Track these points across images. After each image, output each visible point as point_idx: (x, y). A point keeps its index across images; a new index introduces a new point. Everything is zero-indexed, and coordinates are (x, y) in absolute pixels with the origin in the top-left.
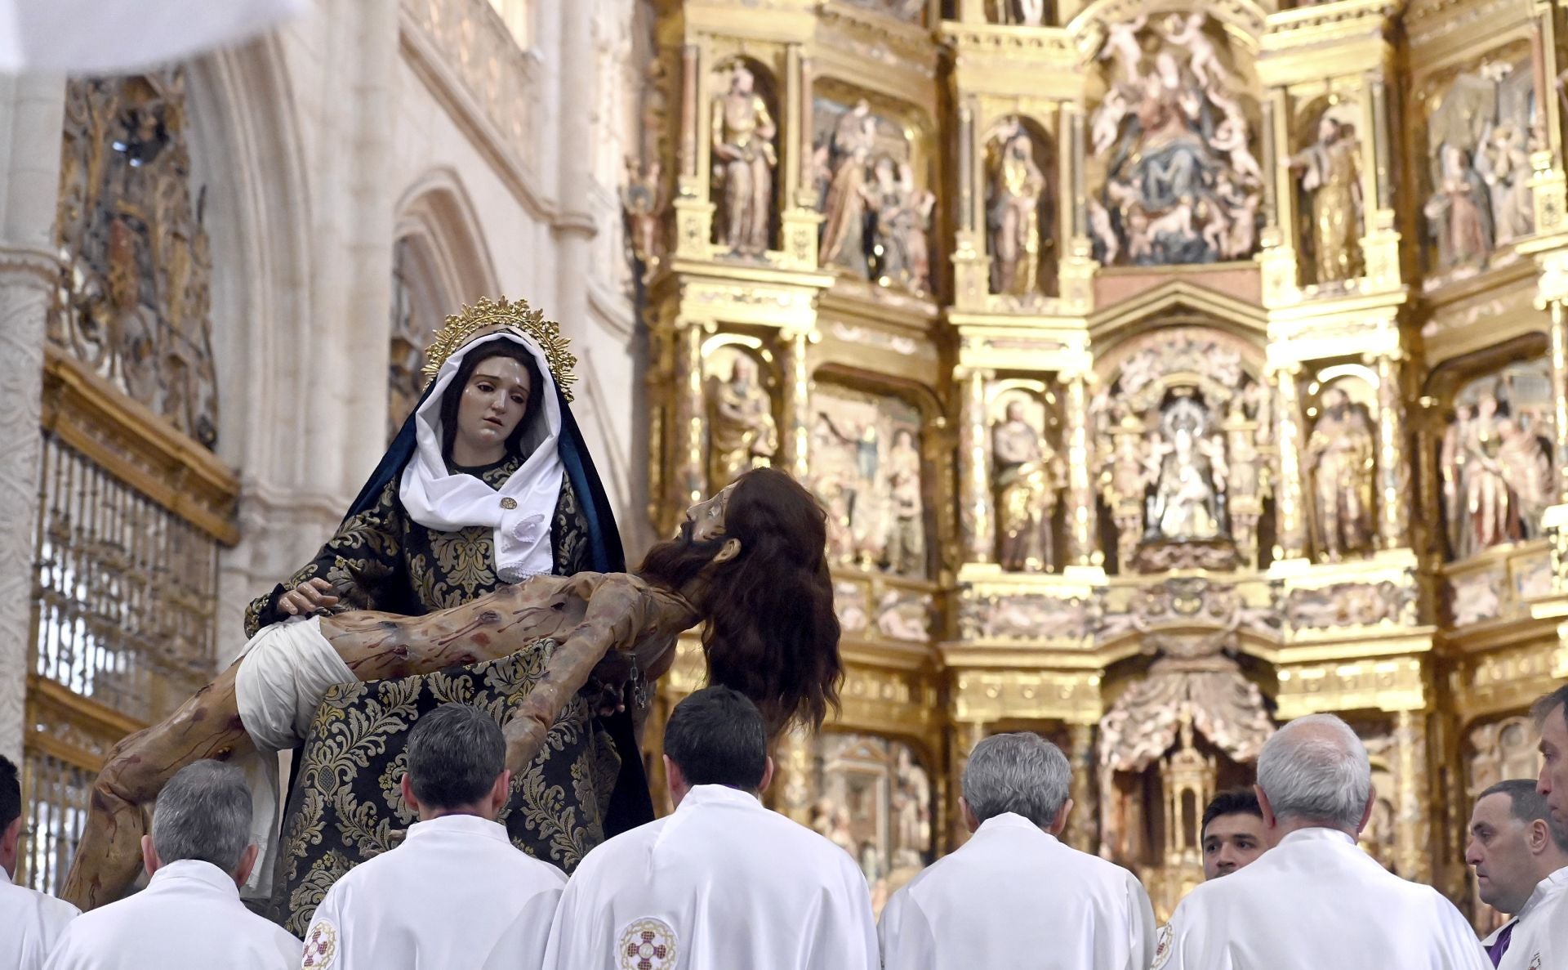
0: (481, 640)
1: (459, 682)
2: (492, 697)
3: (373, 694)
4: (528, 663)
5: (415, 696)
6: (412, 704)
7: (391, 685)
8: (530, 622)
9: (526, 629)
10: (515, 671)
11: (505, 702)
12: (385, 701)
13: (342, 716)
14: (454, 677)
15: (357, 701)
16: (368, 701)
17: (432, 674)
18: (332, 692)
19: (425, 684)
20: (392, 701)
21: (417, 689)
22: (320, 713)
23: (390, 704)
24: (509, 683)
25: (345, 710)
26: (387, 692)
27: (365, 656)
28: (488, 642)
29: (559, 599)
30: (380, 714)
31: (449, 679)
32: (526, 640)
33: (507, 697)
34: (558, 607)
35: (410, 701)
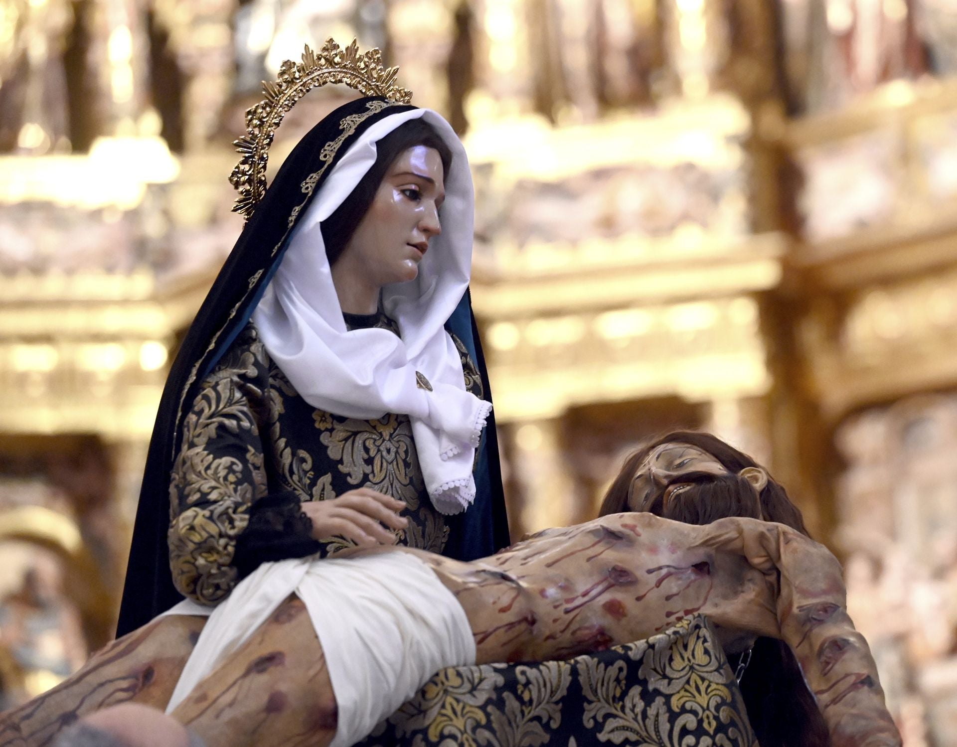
0: (614, 609)
1: (613, 671)
2: (648, 697)
3: (511, 685)
4: (685, 647)
5: (562, 692)
6: (557, 703)
7: (532, 673)
8: (672, 586)
9: (668, 598)
10: (671, 659)
11: (668, 703)
12: (526, 697)
13: (481, 716)
14: (609, 664)
15: (494, 697)
16: (506, 694)
17: (579, 658)
18: (454, 681)
19: (574, 672)
20: (535, 697)
21: (567, 680)
22: (448, 711)
23: (531, 701)
24: (665, 676)
25: (483, 708)
26: (528, 682)
27: (496, 625)
28: (624, 615)
29: (699, 556)
30: (519, 716)
31: (602, 665)
32: (669, 614)
33: (668, 697)
34: (701, 568)
35: (555, 699)
